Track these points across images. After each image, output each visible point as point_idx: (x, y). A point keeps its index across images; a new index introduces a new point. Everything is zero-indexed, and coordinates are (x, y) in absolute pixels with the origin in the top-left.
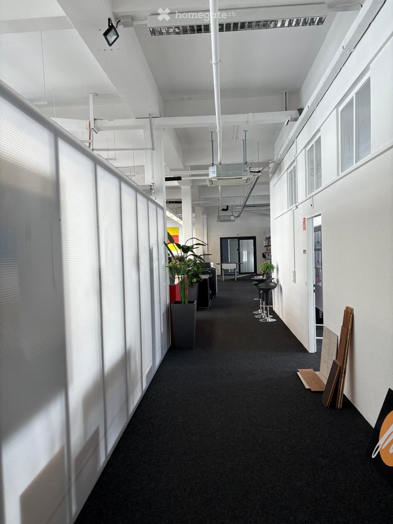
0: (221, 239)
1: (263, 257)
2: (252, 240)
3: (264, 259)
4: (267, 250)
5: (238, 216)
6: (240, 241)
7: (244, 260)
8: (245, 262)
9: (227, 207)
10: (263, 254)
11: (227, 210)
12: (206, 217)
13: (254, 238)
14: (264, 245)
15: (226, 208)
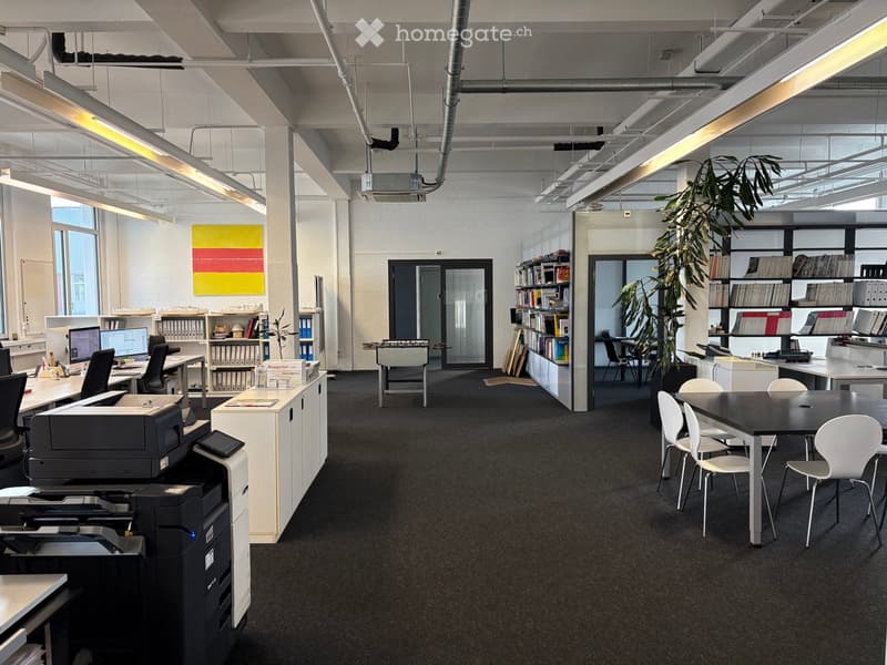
0: (393, 265)
1: (513, 321)
2: (482, 271)
3: (515, 325)
4: (527, 301)
5: (438, 183)
6: (449, 272)
7: (458, 325)
8: (461, 329)
9: (395, 132)
10: (513, 311)
11: (392, 144)
12: (348, 198)
13: (486, 265)
14: (517, 284)
15: (387, 137)
